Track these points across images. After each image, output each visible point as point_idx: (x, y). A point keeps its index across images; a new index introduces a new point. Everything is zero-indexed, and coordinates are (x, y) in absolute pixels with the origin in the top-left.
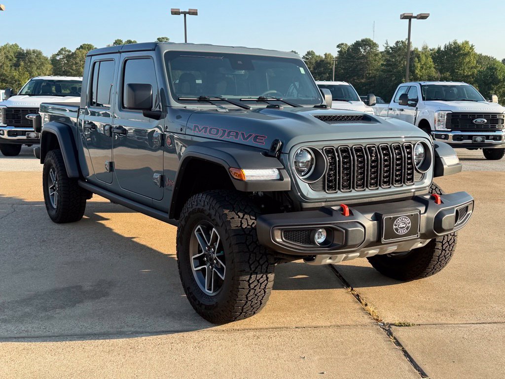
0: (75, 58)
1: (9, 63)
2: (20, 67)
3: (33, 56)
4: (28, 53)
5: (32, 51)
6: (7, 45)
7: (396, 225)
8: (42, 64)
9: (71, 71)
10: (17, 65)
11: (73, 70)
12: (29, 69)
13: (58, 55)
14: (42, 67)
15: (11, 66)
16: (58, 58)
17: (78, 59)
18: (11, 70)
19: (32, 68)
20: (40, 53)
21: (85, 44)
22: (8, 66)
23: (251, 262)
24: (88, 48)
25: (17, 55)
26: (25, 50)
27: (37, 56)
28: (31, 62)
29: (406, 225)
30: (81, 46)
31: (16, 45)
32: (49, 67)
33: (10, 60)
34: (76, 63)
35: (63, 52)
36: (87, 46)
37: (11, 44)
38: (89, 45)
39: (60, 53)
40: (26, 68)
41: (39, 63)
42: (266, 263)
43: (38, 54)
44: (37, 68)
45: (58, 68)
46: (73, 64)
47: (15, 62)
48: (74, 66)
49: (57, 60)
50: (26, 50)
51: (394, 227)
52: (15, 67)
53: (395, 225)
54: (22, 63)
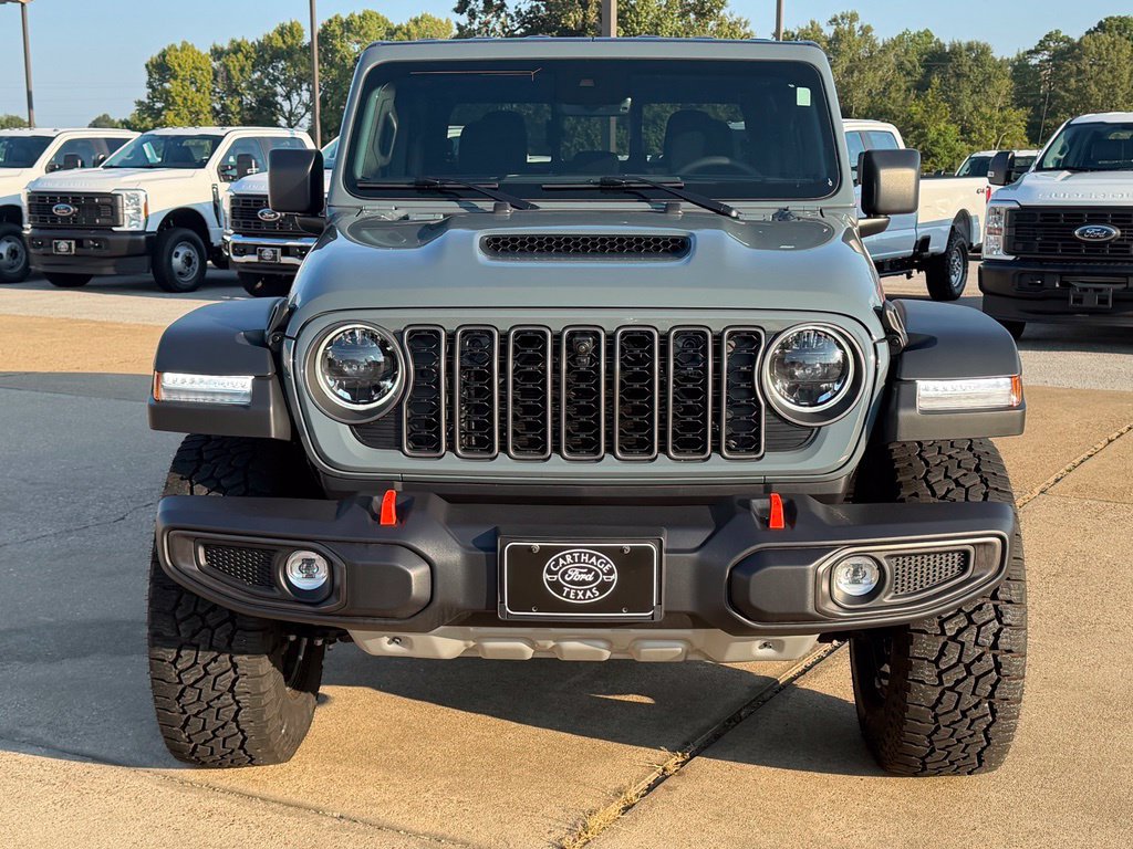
0: (1078, 58)
1: (903, 82)
2: (930, 90)
3: (966, 62)
4: (955, 51)
5: (964, 47)
6: (904, 34)
7: (556, 573)
8: (987, 80)
9: (1063, 93)
10: (922, 86)
11: (1067, 91)
12: (952, 94)
13: (1036, 52)
14: (987, 87)
15: (908, 89)
16: (1034, 61)
17: (1085, 60)
18: (905, 99)
19: (961, 92)
20: (985, 50)
21: (1111, 18)
22: (899, 90)
23: (179, 616)
24: (1118, 28)
25: (926, 60)
26: (947, 44)
27: (976, 59)
28: (958, 76)
29: (596, 577)
30: (1101, 25)
31: (927, 34)
32: (1005, 85)
33: (909, 74)
34: (1080, 72)
35: (1052, 44)
36: (1117, 23)
37: (914, 32)
38: (1121, 20)
39: (1042, 46)
40: (945, 92)
41: (980, 78)
42: (229, 624)
43: (980, 53)
44: (974, 92)
45: (1029, 89)
46: (1070, 75)
47: (918, 77)
48: (1073, 80)
49: (1028, 66)
50: (950, 46)
51: (546, 576)
52: (918, 90)
53: (550, 572)
54: (936, 81)
